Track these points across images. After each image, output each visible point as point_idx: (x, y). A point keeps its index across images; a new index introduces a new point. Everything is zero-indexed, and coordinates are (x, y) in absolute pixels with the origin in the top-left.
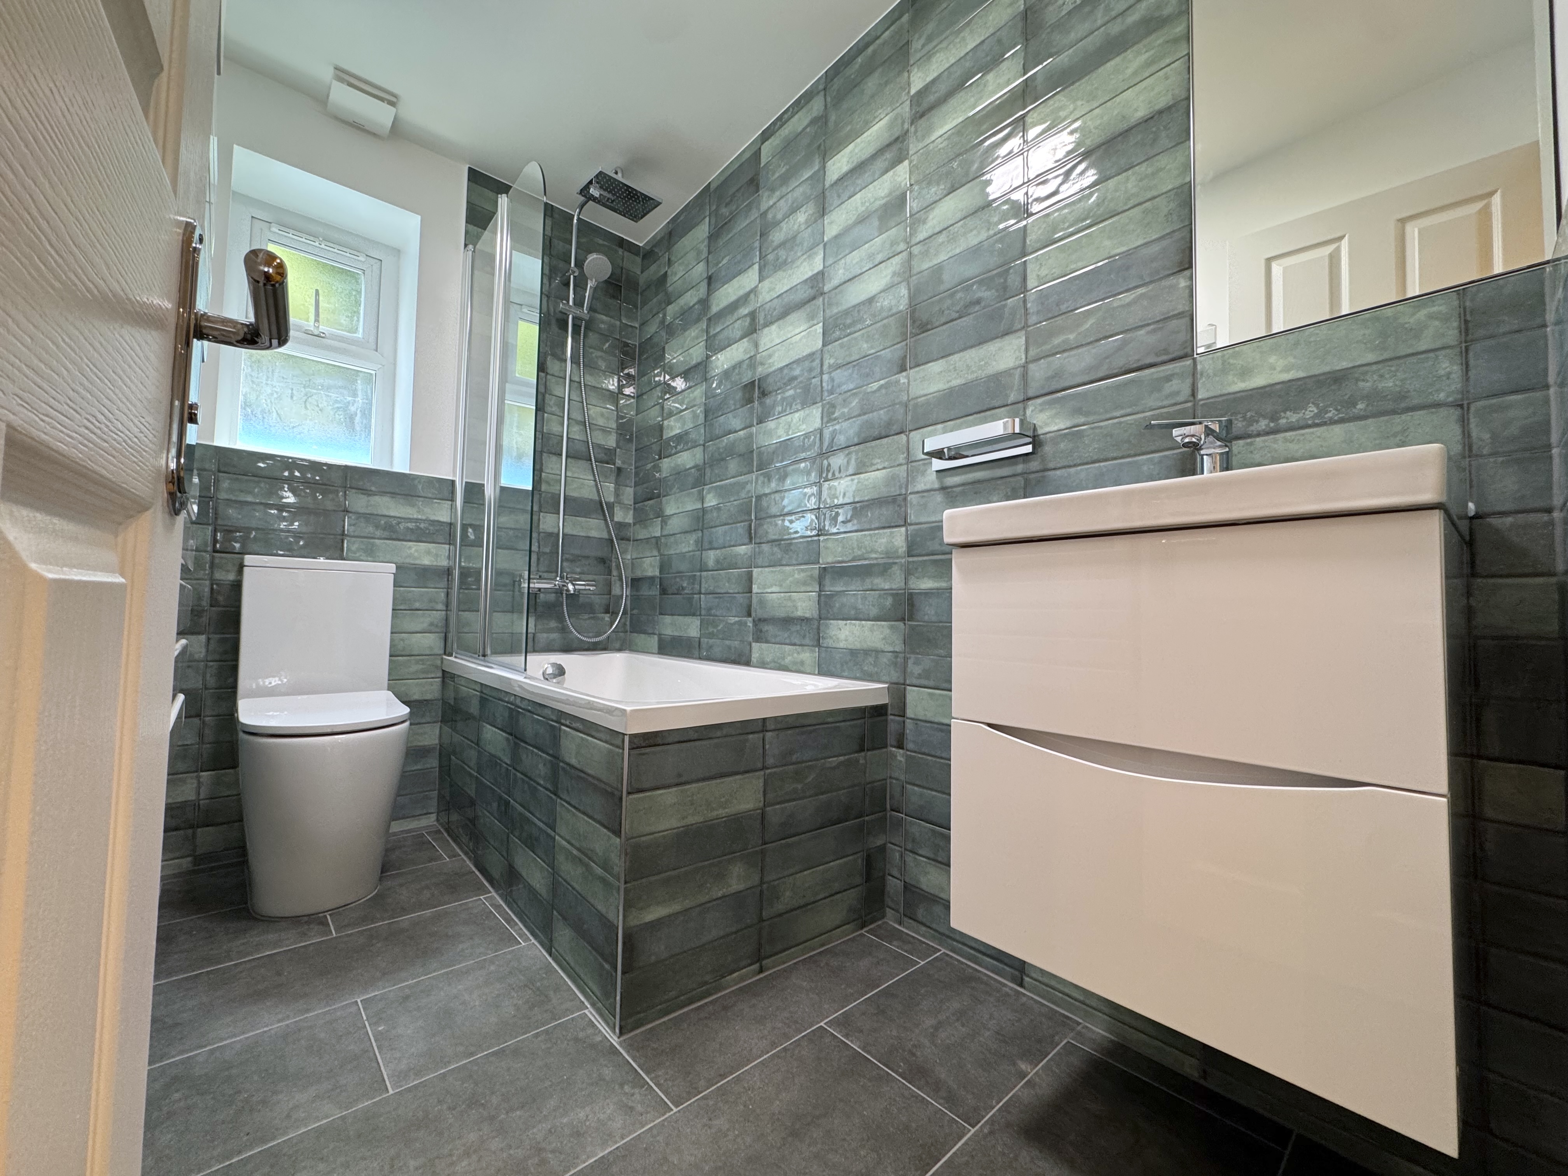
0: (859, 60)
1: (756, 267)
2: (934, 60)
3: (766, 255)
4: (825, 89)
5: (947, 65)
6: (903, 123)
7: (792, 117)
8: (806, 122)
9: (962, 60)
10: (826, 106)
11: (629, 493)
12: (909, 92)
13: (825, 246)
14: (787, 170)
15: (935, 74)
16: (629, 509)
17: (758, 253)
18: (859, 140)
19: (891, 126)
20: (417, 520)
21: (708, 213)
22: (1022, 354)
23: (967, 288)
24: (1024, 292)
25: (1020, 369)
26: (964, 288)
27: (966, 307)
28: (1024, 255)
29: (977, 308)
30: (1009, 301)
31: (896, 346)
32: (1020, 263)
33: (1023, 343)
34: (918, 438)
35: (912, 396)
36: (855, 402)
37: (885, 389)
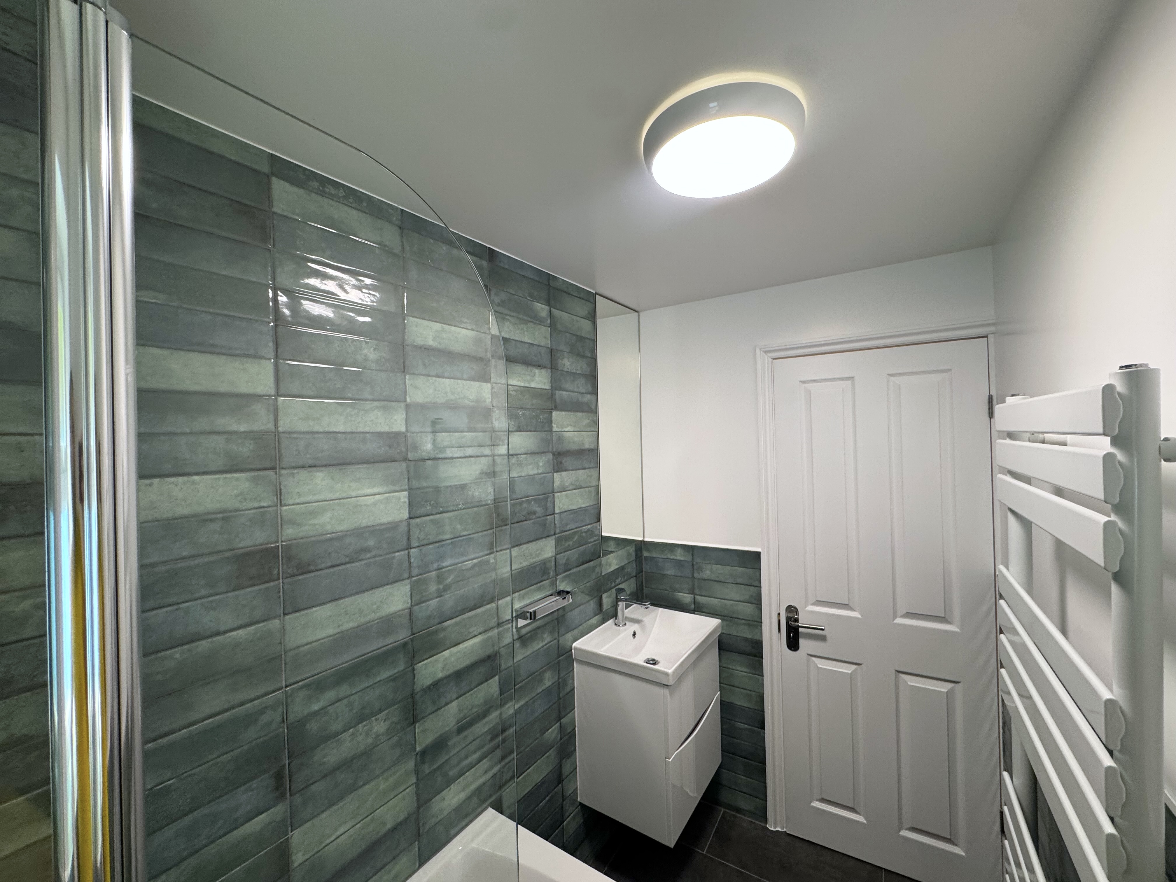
7: (345, 203)
12: (490, 329)
13: (407, 406)
22: (554, 549)
23: (529, 502)
24: (554, 514)
25: (554, 558)
26: (527, 501)
27: (528, 514)
28: (553, 492)
29: (534, 517)
30: (548, 517)
31: (485, 532)
32: (552, 496)
33: (554, 543)
34: (504, 605)
35: (499, 573)
36: (451, 578)
37: (479, 566)
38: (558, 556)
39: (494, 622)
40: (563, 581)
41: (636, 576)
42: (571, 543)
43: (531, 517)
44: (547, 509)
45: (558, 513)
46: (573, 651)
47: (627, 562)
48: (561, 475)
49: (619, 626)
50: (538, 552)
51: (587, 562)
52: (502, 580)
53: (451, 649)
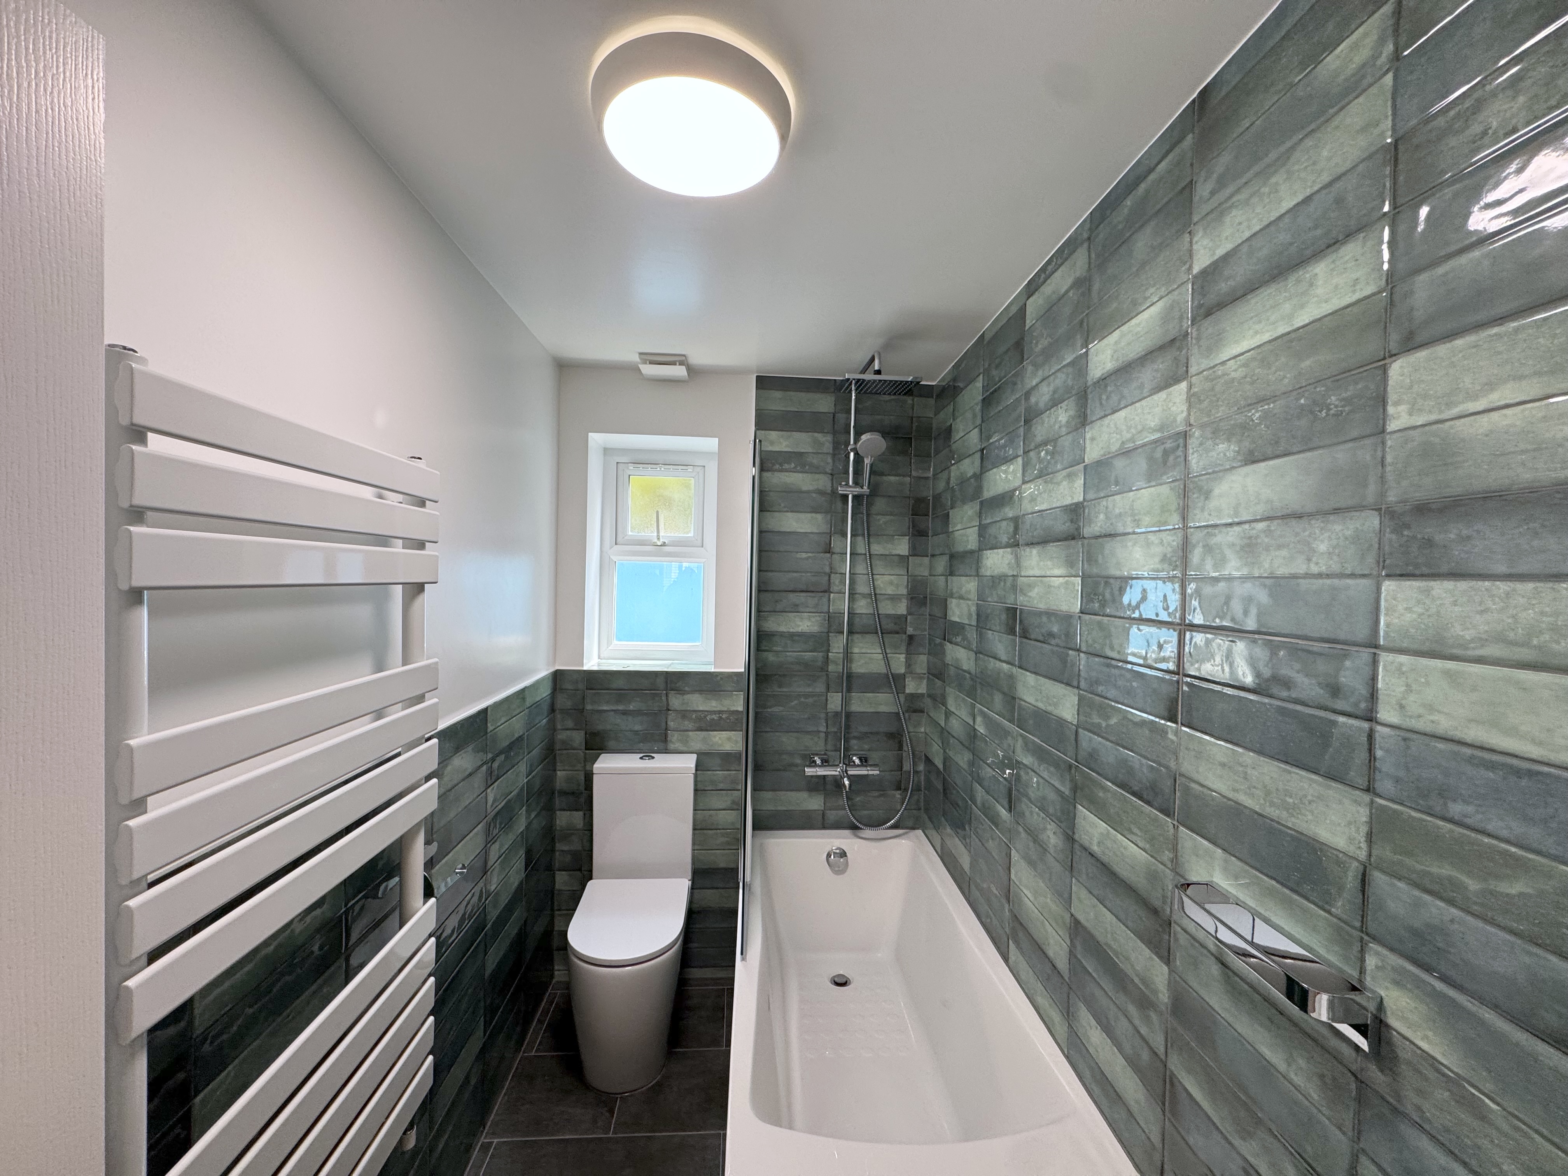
0: (1128, 202)
1: (1020, 460)
2: (1228, 219)
3: (1029, 451)
4: (1089, 238)
5: (1247, 234)
6: (1181, 318)
7: (1056, 270)
8: (1069, 281)
9: (1272, 228)
10: (1090, 263)
11: (922, 662)
12: (1190, 268)
13: (1085, 467)
14: (1050, 344)
15: (1229, 246)
16: (921, 678)
17: (1022, 443)
18: (1124, 328)
19: (1165, 318)
20: (720, 712)
21: (981, 370)
22: (1363, 839)
24: (1370, 719)
25: (1357, 865)
34: (1188, 844)
35: (1183, 770)
36: (1113, 721)
37: (1151, 731)
39: (1167, 855)
43: (1274, 692)
52: (1187, 790)
53: (1109, 828)
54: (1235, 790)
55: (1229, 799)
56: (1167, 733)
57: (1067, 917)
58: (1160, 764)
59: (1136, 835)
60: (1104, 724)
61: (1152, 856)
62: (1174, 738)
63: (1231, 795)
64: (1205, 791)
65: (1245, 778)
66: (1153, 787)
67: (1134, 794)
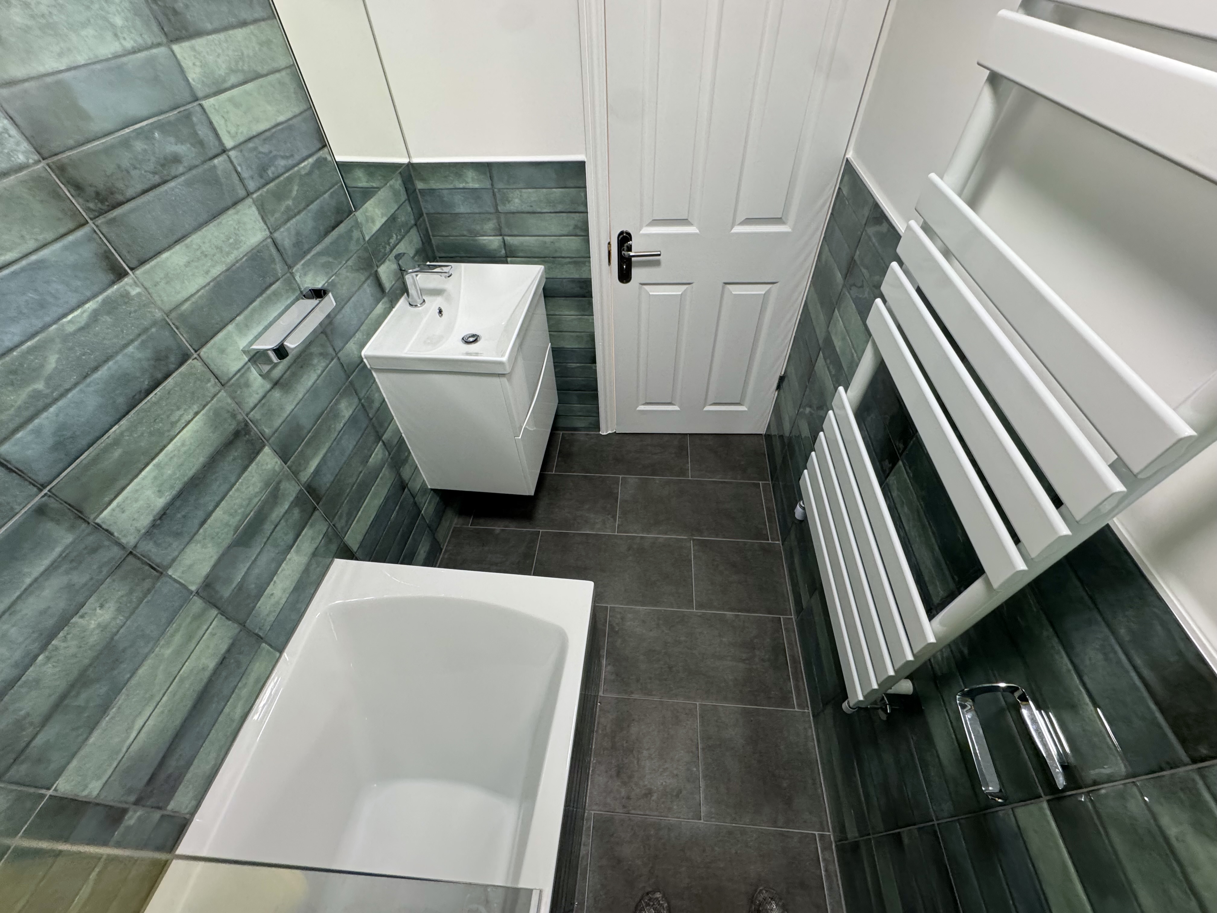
22: (262, 224)
23: (145, 135)
24: (224, 151)
25: (269, 240)
26: (139, 133)
27: (163, 165)
28: (197, 99)
29: (181, 169)
30: (216, 161)
31: (71, 238)
32: (198, 109)
33: (256, 213)
34: (214, 353)
35: (167, 308)
36: (52, 362)
37: (109, 313)
38: (276, 235)
39: (211, 386)
40: (305, 274)
41: (416, 225)
42: (290, 202)
43: (173, 172)
44: (201, 143)
45: (233, 148)
46: (365, 360)
47: (396, 207)
48: (193, 48)
49: (416, 306)
50: (231, 241)
51: (334, 228)
52: (183, 317)
53: (154, 462)
54: (207, 272)
55: (209, 284)
56: (128, 293)
57: (197, 604)
58: (146, 330)
59: (181, 416)
60: (40, 386)
61: (204, 406)
62: (138, 290)
63: (208, 279)
64: (193, 299)
65: (206, 256)
66: (159, 358)
67: (149, 392)
